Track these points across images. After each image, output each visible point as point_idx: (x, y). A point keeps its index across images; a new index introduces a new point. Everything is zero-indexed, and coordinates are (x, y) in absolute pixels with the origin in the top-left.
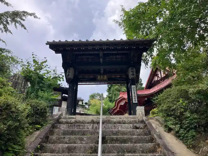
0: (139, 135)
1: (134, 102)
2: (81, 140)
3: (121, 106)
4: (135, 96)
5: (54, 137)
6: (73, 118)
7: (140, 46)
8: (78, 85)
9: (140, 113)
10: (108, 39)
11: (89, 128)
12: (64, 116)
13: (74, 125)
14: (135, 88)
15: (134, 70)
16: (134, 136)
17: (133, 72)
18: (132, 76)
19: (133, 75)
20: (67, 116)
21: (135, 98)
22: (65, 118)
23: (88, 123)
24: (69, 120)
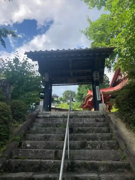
0: (99, 126)
1: (98, 100)
2: (55, 130)
3: (89, 101)
4: (98, 95)
5: (34, 129)
6: (48, 114)
7: (103, 53)
8: (53, 86)
9: (102, 109)
10: (75, 48)
11: (60, 122)
12: (41, 112)
13: (49, 119)
14: (99, 88)
15: (98, 73)
16: (95, 128)
17: (97, 75)
18: (96, 79)
19: (97, 77)
20: (44, 112)
21: (99, 97)
22: (42, 114)
23: (60, 118)
24: (45, 115)
